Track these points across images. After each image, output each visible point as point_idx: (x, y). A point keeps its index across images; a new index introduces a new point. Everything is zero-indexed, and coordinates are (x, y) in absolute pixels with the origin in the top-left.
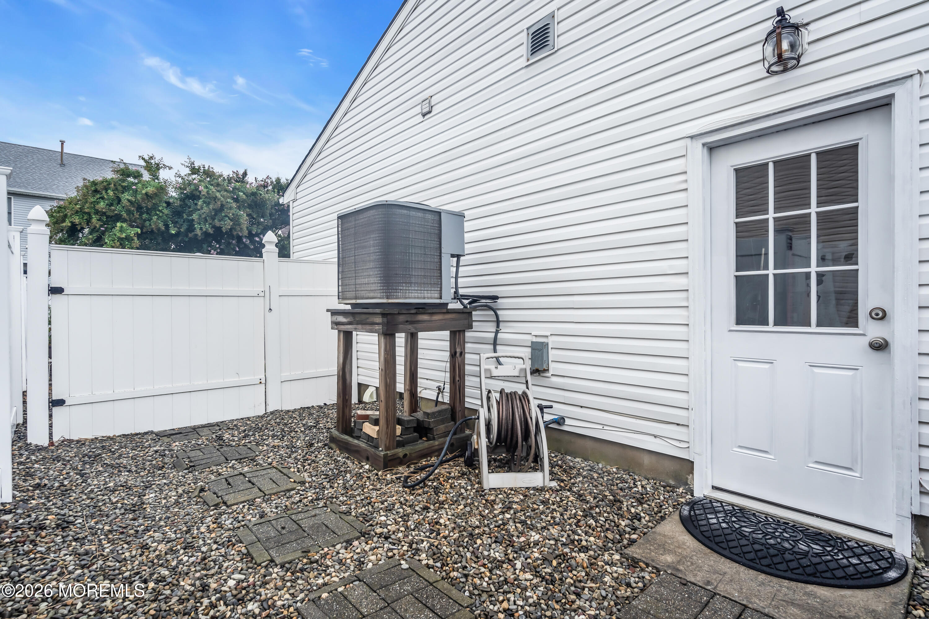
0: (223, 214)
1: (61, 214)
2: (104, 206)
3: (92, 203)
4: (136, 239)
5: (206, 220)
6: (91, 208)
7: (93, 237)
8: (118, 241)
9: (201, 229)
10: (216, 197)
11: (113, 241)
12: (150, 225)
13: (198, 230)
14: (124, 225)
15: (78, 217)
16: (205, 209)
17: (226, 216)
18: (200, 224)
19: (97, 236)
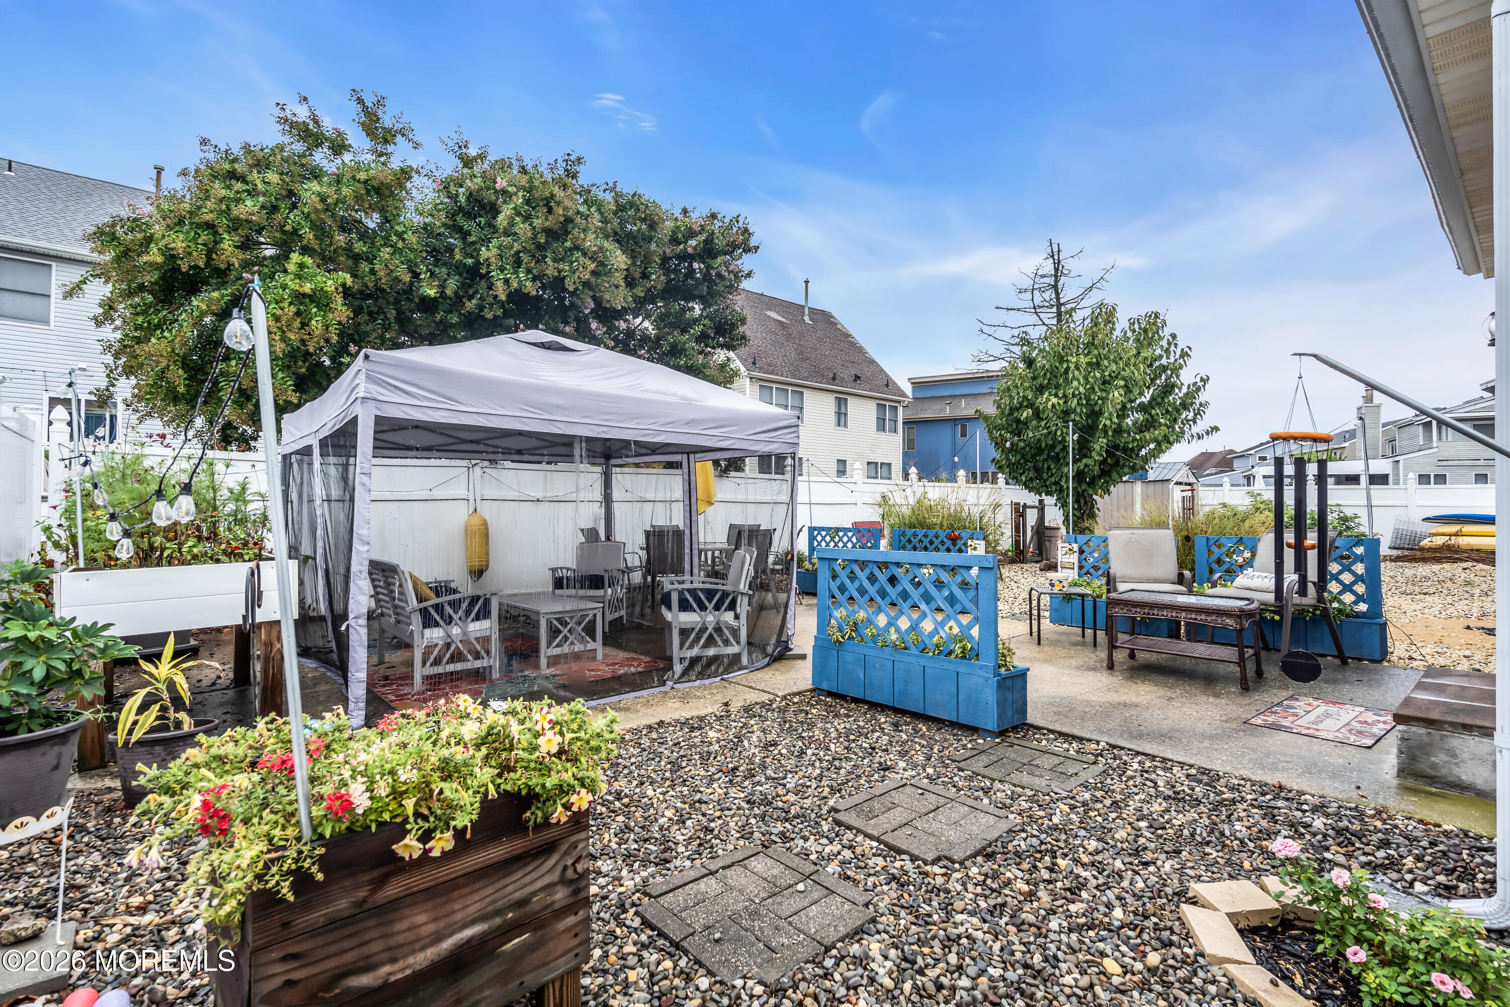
0: (568, 244)
1: (140, 236)
2: (256, 209)
3: (221, 201)
4: (339, 299)
5: (518, 263)
6: (221, 212)
7: (223, 296)
8: (290, 304)
9: (507, 281)
10: (553, 196)
11: (277, 302)
12: (373, 272)
13: (499, 284)
14: (308, 261)
15: (181, 236)
16: (522, 228)
17: (577, 248)
18: (502, 269)
19: (232, 294)
